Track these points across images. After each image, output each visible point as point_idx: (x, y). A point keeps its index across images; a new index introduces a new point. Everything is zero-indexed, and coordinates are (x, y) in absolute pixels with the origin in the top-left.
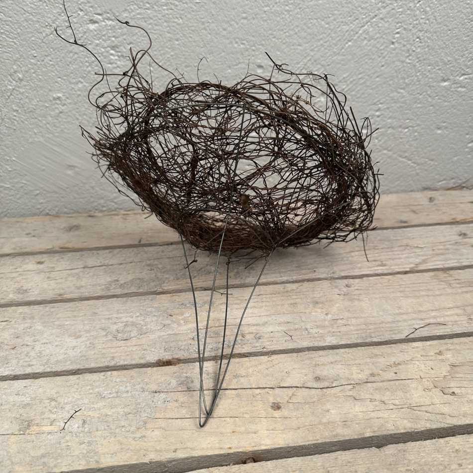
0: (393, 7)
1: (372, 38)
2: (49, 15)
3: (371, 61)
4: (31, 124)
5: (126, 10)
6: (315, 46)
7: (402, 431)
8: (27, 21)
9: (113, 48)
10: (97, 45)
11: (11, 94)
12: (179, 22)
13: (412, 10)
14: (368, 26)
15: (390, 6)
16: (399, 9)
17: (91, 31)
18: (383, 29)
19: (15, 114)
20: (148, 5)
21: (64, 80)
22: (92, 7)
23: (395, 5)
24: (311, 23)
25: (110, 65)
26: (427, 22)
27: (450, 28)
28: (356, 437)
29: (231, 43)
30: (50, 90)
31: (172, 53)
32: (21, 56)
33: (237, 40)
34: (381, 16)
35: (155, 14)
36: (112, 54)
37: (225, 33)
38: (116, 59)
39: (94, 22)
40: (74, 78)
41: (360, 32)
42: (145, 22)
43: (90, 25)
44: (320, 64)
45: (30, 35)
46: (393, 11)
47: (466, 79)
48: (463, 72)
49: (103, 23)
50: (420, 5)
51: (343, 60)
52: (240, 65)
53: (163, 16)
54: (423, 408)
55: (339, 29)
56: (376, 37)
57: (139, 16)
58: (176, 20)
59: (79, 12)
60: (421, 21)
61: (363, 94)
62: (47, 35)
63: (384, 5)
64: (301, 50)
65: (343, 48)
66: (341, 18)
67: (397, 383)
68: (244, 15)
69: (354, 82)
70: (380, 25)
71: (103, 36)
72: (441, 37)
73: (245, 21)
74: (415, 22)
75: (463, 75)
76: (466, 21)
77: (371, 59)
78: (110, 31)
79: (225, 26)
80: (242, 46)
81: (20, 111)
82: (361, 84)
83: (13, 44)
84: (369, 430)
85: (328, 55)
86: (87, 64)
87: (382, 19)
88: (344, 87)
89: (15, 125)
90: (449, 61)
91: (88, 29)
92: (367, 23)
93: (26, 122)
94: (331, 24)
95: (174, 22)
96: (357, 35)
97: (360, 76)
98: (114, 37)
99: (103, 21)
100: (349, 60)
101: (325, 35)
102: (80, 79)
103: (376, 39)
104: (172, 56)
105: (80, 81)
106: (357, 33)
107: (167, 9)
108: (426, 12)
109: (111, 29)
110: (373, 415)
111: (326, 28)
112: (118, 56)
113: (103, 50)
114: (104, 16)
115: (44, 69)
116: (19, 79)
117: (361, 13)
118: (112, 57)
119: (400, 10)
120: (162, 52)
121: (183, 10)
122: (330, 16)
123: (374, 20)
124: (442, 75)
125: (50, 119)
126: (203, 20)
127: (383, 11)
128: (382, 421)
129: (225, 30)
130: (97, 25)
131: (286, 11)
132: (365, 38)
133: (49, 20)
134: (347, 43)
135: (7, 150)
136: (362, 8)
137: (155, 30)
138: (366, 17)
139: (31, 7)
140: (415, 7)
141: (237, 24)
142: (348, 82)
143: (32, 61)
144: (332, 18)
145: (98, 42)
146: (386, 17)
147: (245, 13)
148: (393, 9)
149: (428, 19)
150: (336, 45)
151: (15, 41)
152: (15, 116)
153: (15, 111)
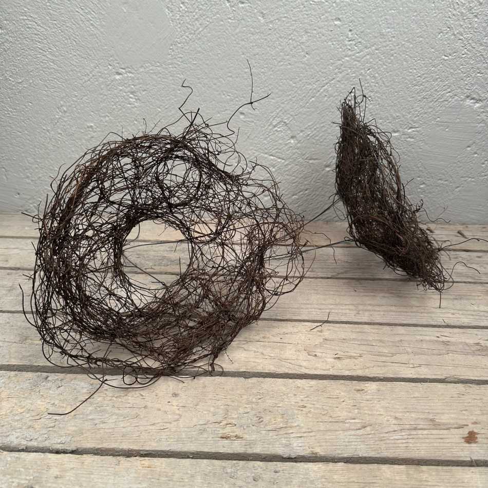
0: (347, 73)
1: (331, 96)
2: (88, 68)
3: (331, 113)
4: (70, 144)
5: (142, 66)
6: (285, 100)
7: (267, 371)
8: (72, 71)
9: (132, 93)
10: (121, 90)
11: (58, 122)
12: (180, 77)
13: (363, 75)
14: (328, 86)
15: (345, 72)
16: (352, 74)
17: (117, 80)
18: (340, 89)
19: (59, 136)
20: (159, 64)
21: (96, 114)
22: (118, 63)
23: (349, 71)
24: (282, 82)
25: (129, 105)
26: (377, 85)
27: (397, 90)
28: (233, 370)
29: (220, 94)
30: (86, 121)
31: (175, 100)
32: (67, 95)
33: (225, 93)
34: (338, 79)
35: (163, 71)
36: (131, 97)
37: (214, 87)
38: (134, 102)
39: (119, 74)
40: (103, 113)
41: (322, 91)
42: (156, 75)
43: (117, 76)
44: (289, 114)
45: (74, 81)
46: (348, 76)
47: (414, 131)
48: (410, 126)
49: (126, 75)
50: (370, 72)
51: (308, 112)
52: (226, 112)
53: (169, 72)
54: (288, 361)
55: (304, 88)
56: (334, 95)
57: (151, 71)
58: (179, 76)
59: (109, 67)
60: (372, 84)
61: (325, 139)
62: (85, 82)
63: (340, 70)
64: (274, 103)
65: (308, 102)
66: (306, 79)
67: (279, 344)
68: (230, 74)
69: (318, 129)
70: (337, 86)
71: (126, 84)
72: (390, 97)
73: (231, 79)
74: (366, 85)
75: (411, 128)
76: (410, 85)
77: (330, 112)
78: (130, 81)
79: (216, 81)
80: (228, 97)
81: (63, 134)
82: (323, 132)
83: (61, 86)
84: (245, 368)
85: (296, 107)
86: (113, 103)
87: (338, 81)
88: (309, 133)
89: (59, 144)
90: (397, 116)
91: (115, 79)
92: (327, 84)
93: (67, 143)
94: (298, 84)
95: (177, 77)
96: (319, 93)
97: (322, 125)
98: (133, 85)
99: (126, 74)
100: (313, 112)
101: (293, 92)
102: (107, 114)
103: (334, 97)
104: (175, 101)
105: (107, 115)
106: (319, 91)
107: (172, 67)
108: (374, 77)
109: (131, 80)
110: (252, 360)
111: (294, 87)
112: (136, 99)
113: (125, 94)
114: (127, 70)
115: (82, 106)
116: (64, 111)
117: (321, 76)
118: (131, 100)
119: (354, 75)
120: (168, 98)
121: (183, 69)
122: (296, 77)
123: (332, 82)
124: (392, 127)
125: (84, 141)
126: (199, 76)
127: (340, 75)
128: (256, 364)
129: (215, 84)
130: (121, 76)
131: (262, 73)
132: (326, 96)
133: (87, 71)
134: (311, 99)
135: (52, 162)
136: (322, 73)
137: (163, 82)
138: (326, 79)
139: (76, 62)
140: (366, 73)
141: (225, 81)
142: (313, 129)
143: (74, 99)
144: (298, 79)
145: (121, 88)
146: (342, 80)
147: (230, 73)
148: (347, 74)
149: (377, 83)
150: (302, 100)
151: (63, 84)
152: (59, 137)
153: (59, 134)
